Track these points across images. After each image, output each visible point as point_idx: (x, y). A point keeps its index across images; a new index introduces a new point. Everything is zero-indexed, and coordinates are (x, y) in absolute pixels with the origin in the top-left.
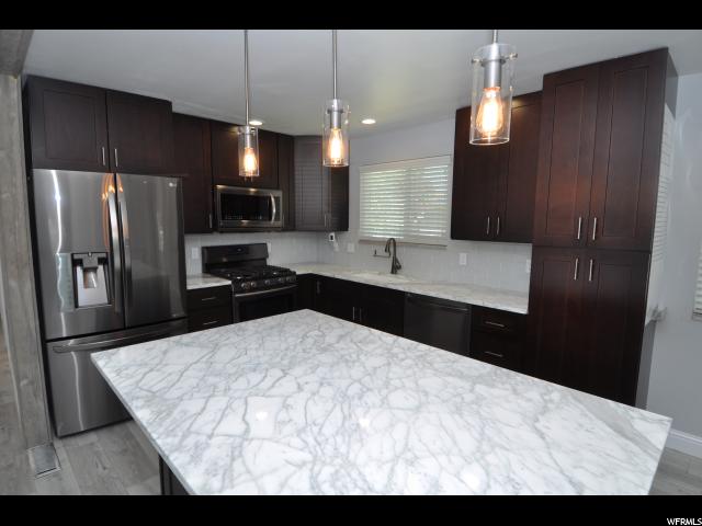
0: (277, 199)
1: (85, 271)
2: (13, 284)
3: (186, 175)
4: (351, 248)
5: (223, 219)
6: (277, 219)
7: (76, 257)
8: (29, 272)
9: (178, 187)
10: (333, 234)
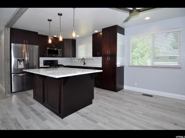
0: (60, 51)
1: (20, 62)
2: (6, 63)
3: (40, 45)
4: (76, 61)
5: (48, 54)
6: (60, 54)
7: (18, 59)
8: (9, 61)
9: (39, 47)
10: (72, 58)
